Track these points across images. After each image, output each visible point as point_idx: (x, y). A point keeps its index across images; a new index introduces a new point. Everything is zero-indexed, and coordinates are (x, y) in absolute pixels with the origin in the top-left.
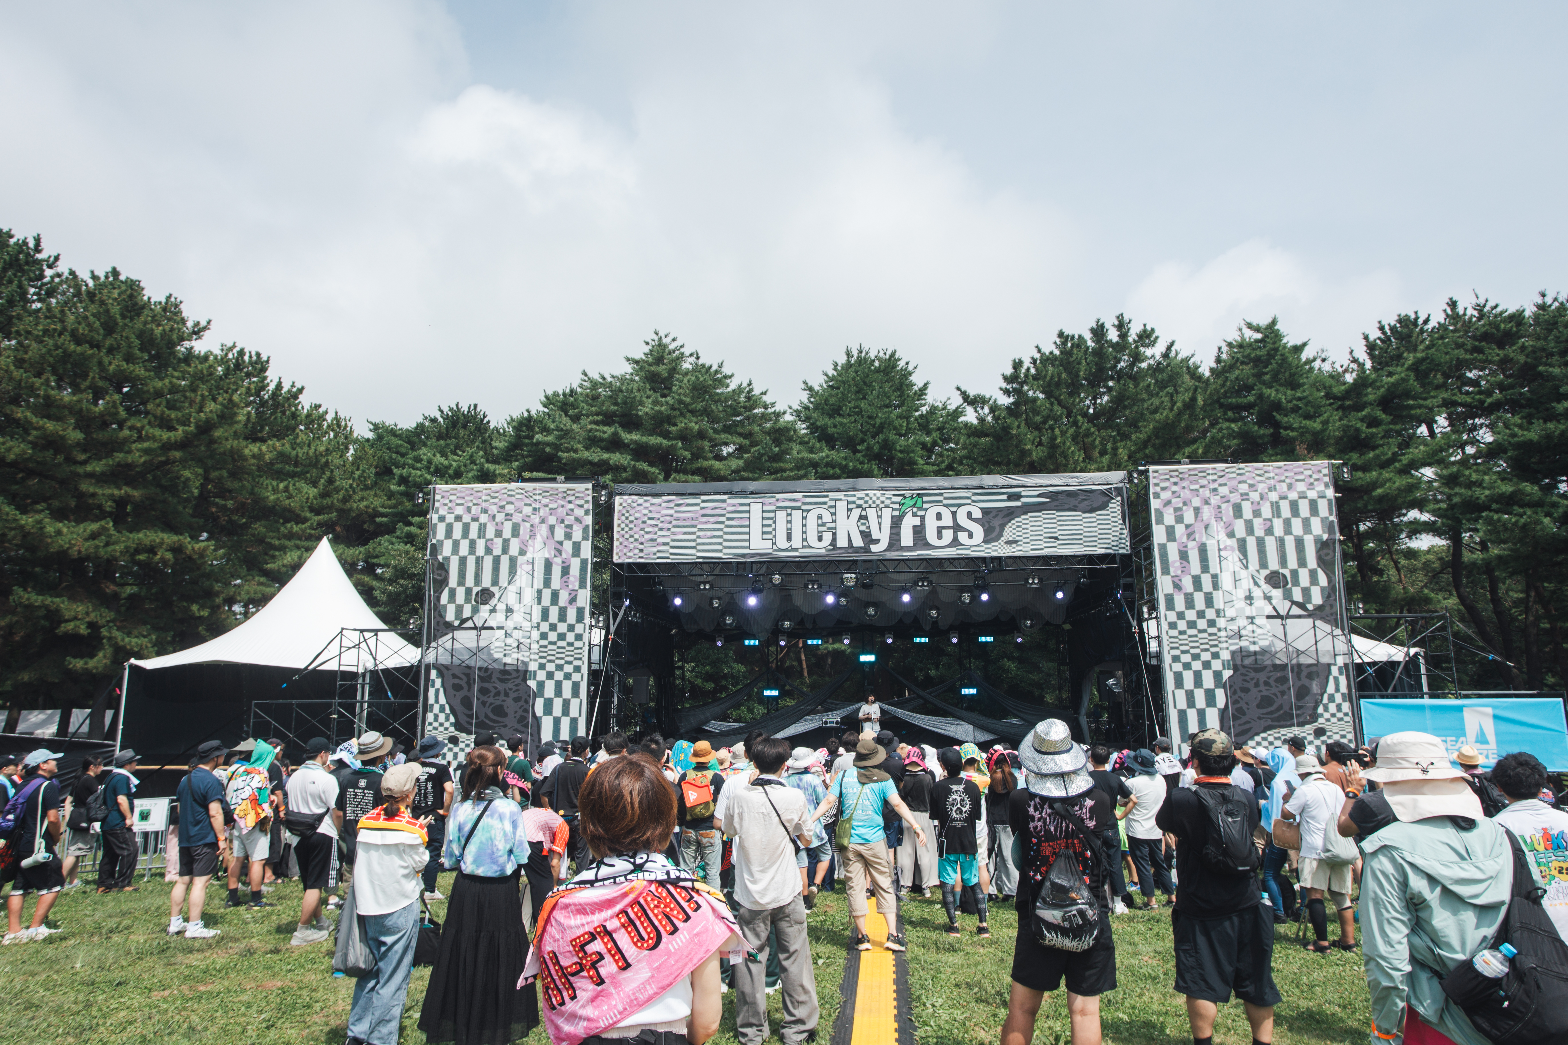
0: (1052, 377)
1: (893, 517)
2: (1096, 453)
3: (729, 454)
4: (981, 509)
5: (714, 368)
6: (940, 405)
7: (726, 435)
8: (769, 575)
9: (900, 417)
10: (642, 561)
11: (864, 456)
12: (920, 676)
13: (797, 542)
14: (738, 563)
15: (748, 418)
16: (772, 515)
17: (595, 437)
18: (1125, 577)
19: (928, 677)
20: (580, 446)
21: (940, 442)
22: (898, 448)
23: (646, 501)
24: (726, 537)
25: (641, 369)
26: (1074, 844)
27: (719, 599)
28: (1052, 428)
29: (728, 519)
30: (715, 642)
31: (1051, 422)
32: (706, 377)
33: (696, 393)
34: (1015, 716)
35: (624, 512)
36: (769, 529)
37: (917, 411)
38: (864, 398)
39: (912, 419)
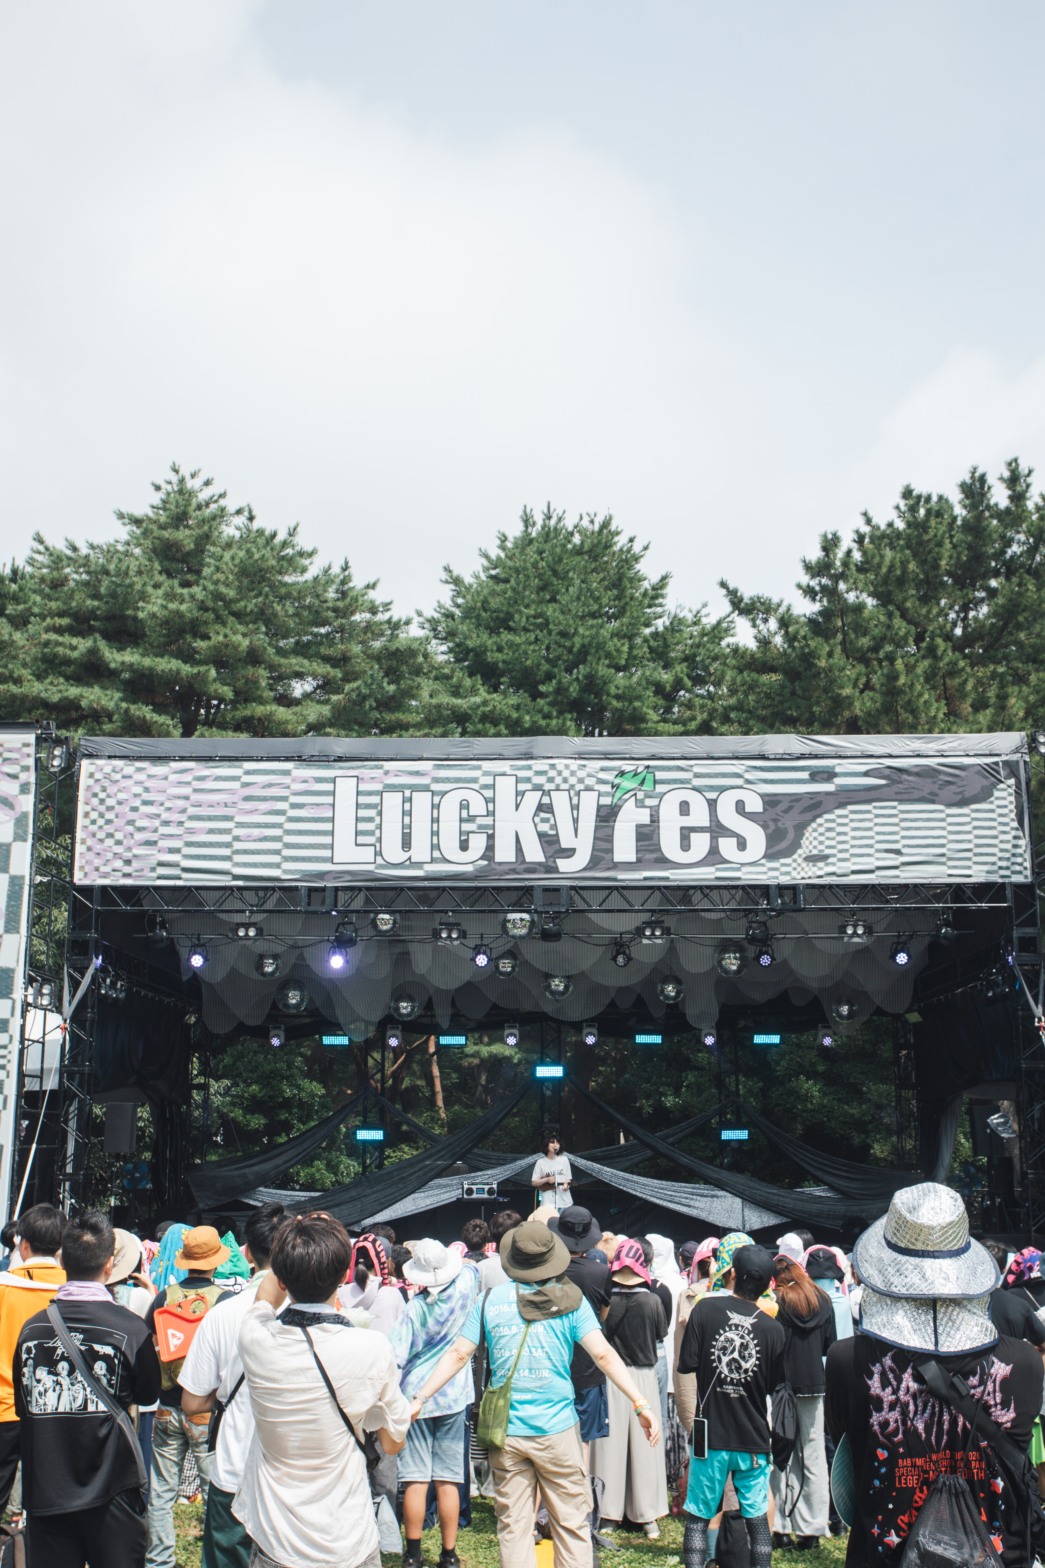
0: (892, 567)
1: (599, 808)
2: (966, 707)
3: (307, 696)
4: (763, 796)
5: (281, 537)
6: (690, 617)
7: (300, 659)
8: (368, 913)
9: (616, 634)
10: (128, 882)
11: (550, 704)
12: (646, 1106)
13: (420, 851)
14: (311, 890)
15: (341, 630)
16: (375, 799)
17: (55, 655)
18: (1021, 925)
19: (660, 1108)
20: (25, 673)
21: (688, 683)
22: (613, 691)
23: (139, 770)
24: (288, 839)
25: (146, 533)
26: (968, 1463)
27: (275, 957)
28: (891, 658)
29: (294, 806)
30: (268, 1038)
31: (889, 648)
32: (267, 552)
33: (246, 582)
34: (818, 1182)
35: (97, 789)
36: (370, 826)
37: (647, 625)
38: (553, 600)
39: (639, 641)
